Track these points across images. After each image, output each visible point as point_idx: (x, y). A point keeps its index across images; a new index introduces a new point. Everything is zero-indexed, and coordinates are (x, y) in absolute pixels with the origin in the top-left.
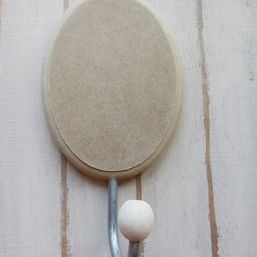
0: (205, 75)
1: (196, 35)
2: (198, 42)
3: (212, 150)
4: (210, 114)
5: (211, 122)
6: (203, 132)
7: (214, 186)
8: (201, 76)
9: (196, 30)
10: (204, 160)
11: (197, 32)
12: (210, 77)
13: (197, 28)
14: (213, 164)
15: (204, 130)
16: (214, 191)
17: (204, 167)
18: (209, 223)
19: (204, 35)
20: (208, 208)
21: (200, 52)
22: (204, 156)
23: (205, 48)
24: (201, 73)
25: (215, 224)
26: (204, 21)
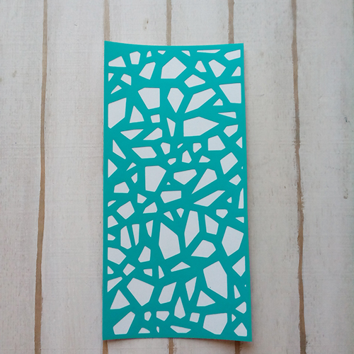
0: (300, 193)
1: (293, 154)
2: (295, 160)
3: (304, 266)
4: (304, 231)
5: (304, 239)
6: (297, 249)
7: (304, 299)
8: (296, 194)
9: (293, 149)
10: (297, 275)
11: (294, 150)
12: (305, 195)
13: (294, 147)
14: (304, 279)
15: (298, 246)
16: (305, 303)
17: (297, 281)
18: (299, 331)
19: (300, 153)
20: (298, 318)
21: (296, 170)
22: (297, 271)
23: (301, 166)
24: (297, 190)
25: (304, 332)
26: (301, 139)
